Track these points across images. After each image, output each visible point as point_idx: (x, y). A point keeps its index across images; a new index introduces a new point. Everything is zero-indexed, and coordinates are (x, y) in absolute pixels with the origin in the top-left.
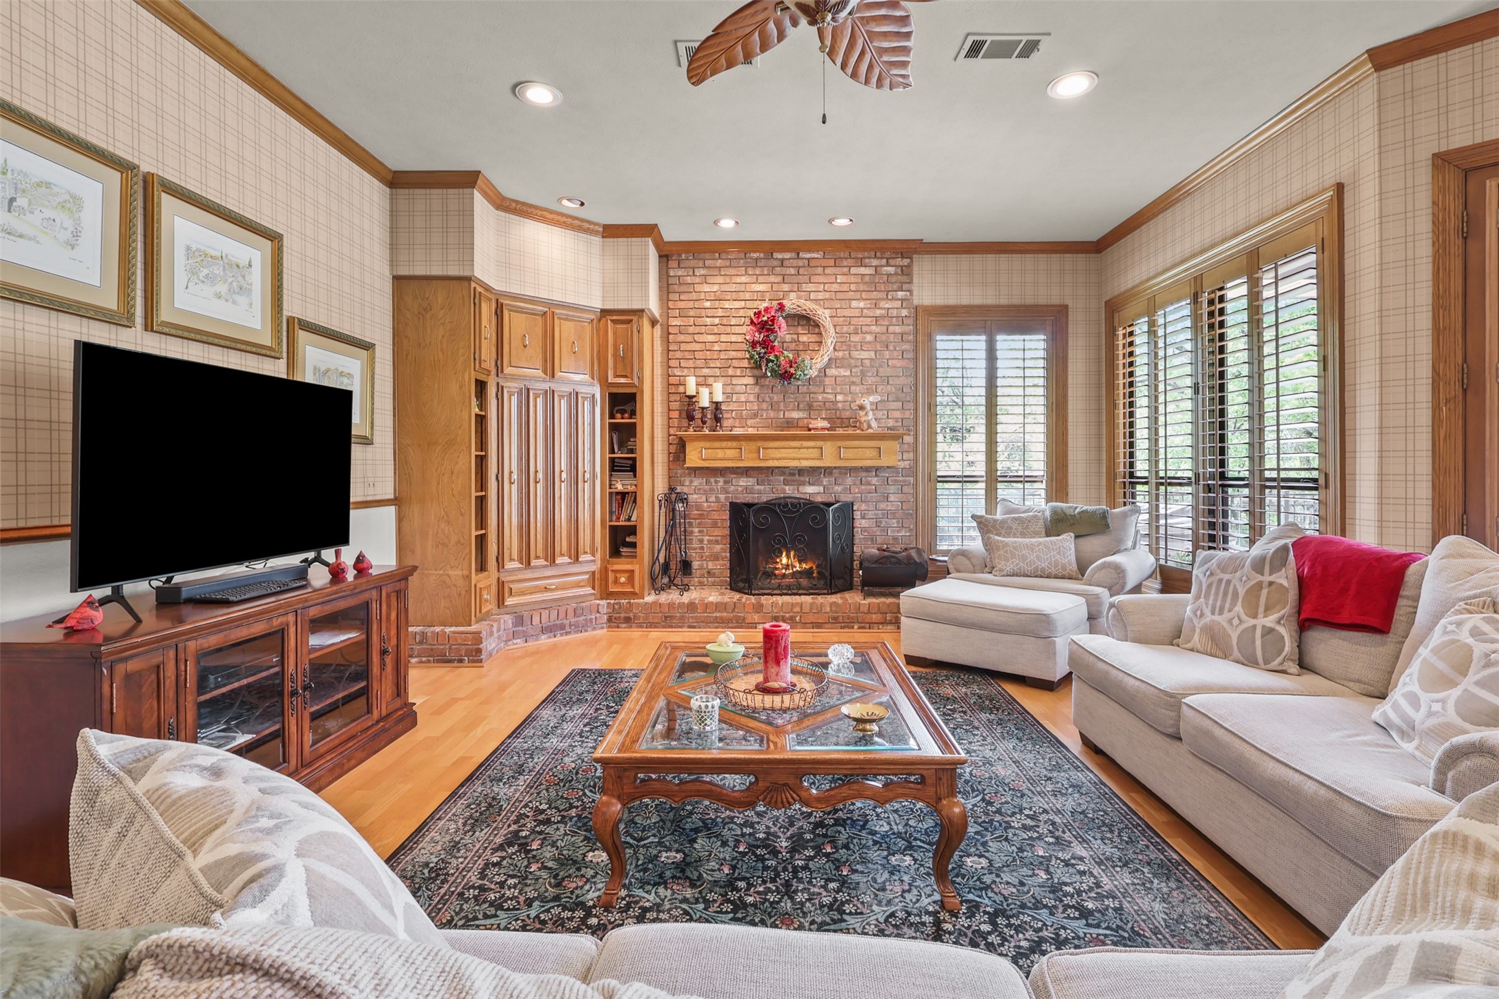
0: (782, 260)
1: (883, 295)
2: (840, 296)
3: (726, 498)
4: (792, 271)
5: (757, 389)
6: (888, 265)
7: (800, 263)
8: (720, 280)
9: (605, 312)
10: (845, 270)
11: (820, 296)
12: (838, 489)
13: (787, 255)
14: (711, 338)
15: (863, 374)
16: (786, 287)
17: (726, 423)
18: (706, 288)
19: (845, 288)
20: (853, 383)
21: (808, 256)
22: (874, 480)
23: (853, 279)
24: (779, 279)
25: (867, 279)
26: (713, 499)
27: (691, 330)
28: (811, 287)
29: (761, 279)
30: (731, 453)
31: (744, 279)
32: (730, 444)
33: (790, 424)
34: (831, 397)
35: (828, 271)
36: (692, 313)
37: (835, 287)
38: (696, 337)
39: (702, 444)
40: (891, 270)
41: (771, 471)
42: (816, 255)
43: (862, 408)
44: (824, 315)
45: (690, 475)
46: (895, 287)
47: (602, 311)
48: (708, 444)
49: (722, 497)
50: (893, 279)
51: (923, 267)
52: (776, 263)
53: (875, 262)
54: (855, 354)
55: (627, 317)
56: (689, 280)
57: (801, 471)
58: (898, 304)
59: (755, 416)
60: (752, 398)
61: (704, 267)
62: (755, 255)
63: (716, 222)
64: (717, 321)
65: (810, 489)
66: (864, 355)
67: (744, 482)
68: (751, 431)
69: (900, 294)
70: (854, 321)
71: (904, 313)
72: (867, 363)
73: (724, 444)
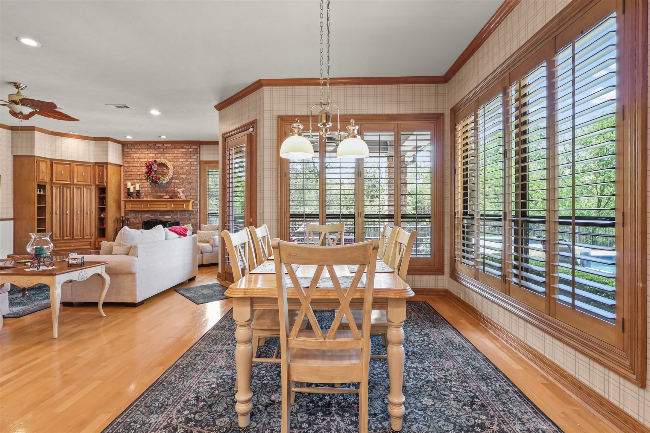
0: (159, 146)
1: (189, 157)
2: (176, 158)
3: (142, 220)
4: (162, 150)
5: (151, 186)
6: (191, 148)
7: (164, 148)
8: (140, 152)
9: (96, 163)
10: (178, 150)
11: (170, 158)
12: (175, 217)
13: (160, 145)
14: (137, 170)
15: (183, 181)
16: (160, 155)
17: (141, 197)
18: (135, 155)
19: (178, 155)
20: (180, 184)
21: (166, 145)
22: (186, 214)
23: (180, 153)
24: (158, 152)
25: (184, 152)
26: (137, 220)
27: (131, 168)
28: (167, 155)
29: (152, 152)
30: (139, 206)
31: (147, 152)
32: (139, 203)
33: (161, 197)
34: (173, 189)
35: (172, 150)
36: (131, 163)
37: (175, 155)
38: (132, 170)
39: (131, 203)
40: (192, 150)
41: (155, 211)
42: (169, 145)
44: (170, 165)
45: (130, 212)
46: (193, 155)
48: (133, 203)
49: (140, 219)
50: (192, 153)
51: (203, 148)
52: (156, 147)
53: (187, 147)
54: (181, 176)
55: (103, 165)
56: (130, 152)
57: (165, 211)
58: (194, 160)
59: (150, 194)
60: (149, 189)
61: (135, 149)
62: (150, 145)
63: (125, 136)
64: (139, 165)
65: (167, 217)
66: (183, 176)
67: (147, 215)
68: (149, 199)
69: (194, 157)
70: (180, 165)
71: (196, 163)
72: (184, 178)
73: (137, 203)
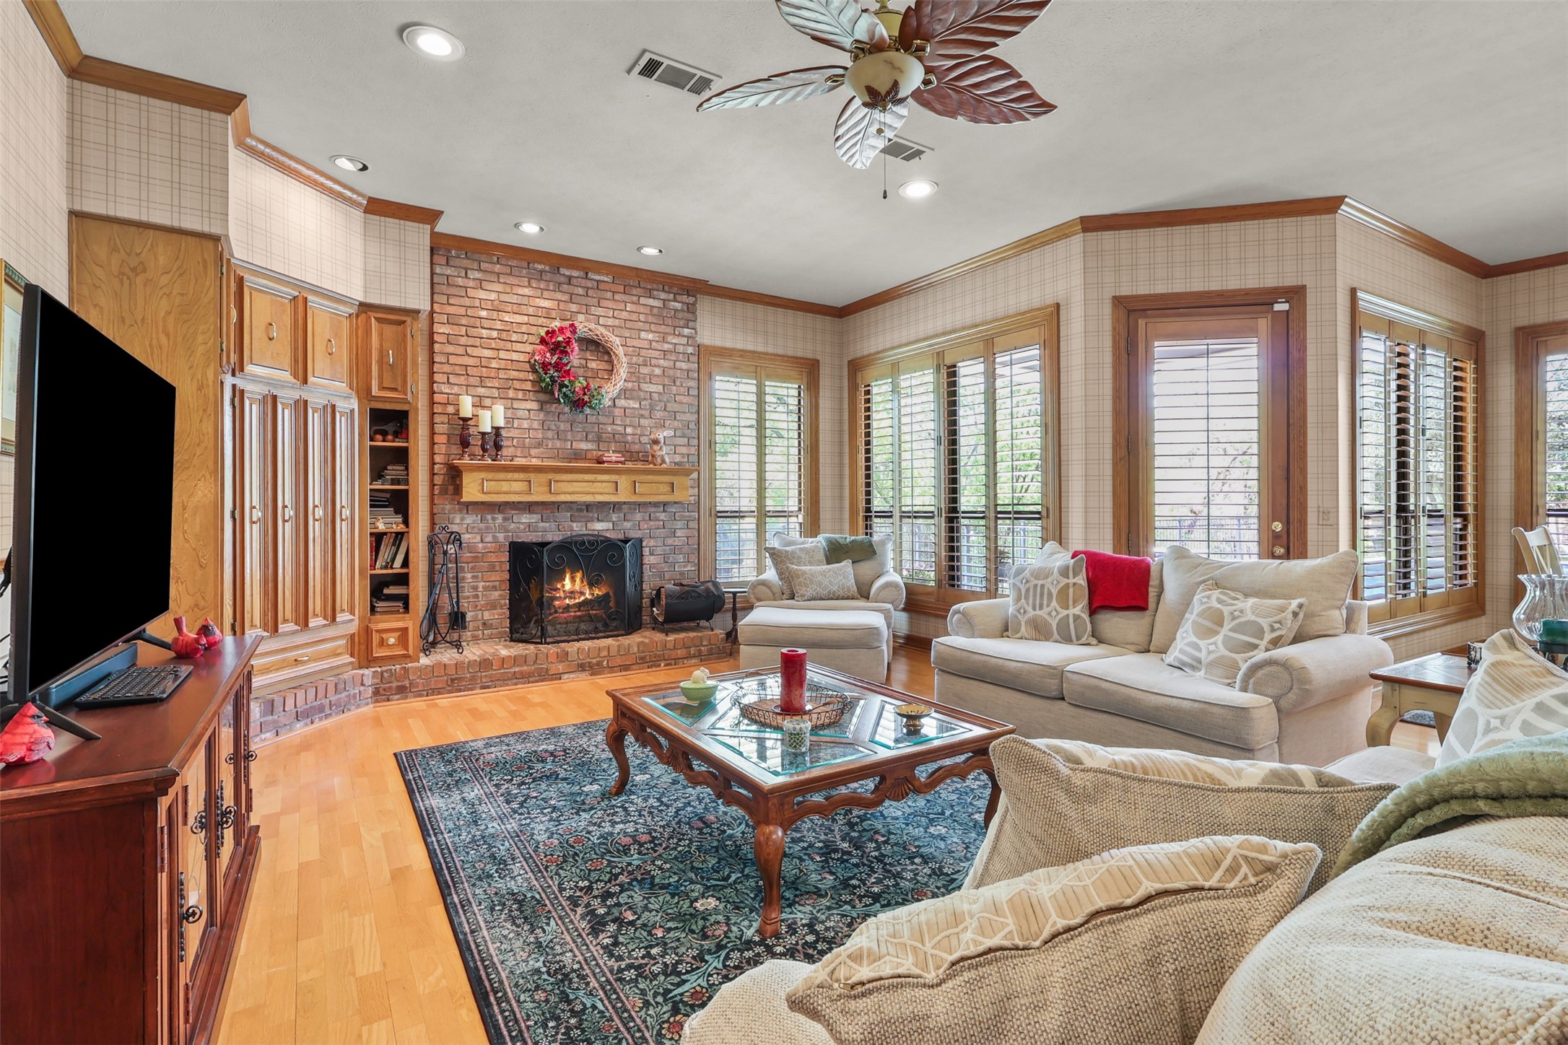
0: (570, 278)
1: (670, 330)
2: (629, 324)
3: (506, 538)
4: (581, 291)
5: (542, 415)
6: (675, 300)
7: (589, 284)
8: (499, 287)
9: (365, 307)
10: (635, 299)
11: (610, 322)
12: (628, 525)
13: (575, 273)
14: (487, 353)
15: (652, 409)
16: (574, 308)
17: (505, 452)
18: (482, 294)
19: (634, 317)
20: (642, 416)
21: (597, 277)
22: (662, 516)
23: (642, 309)
24: (566, 297)
25: (655, 311)
26: (489, 538)
27: (463, 340)
28: (600, 311)
29: (546, 294)
30: (518, 486)
31: (527, 291)
32: (516, 475)
33: (578, 456)
34: (621, 429)
35: (617, 297)
36: (464, 321)
37: (624, 315)
38: (470, 350)
39: (483, 475)
40: (678, 306)
41: (557, 506)
42: (606, 279)
43: (656, 442)
44: (615, 341)
45: (460, 511)
46: (682, 323)
47: (362, 304)
48: (490, 475)
49: (501, 536)
50: (680, 315)
51: (705, 306)
52: (562, 279)
53: (663, 296)
54: (644, 387)
55: (397, 317)
56: (460, 281)
57: (588, 507)
58: (684, 341)
59: (539, 445)
60: (536, 425)
61: (480, 270)
62: (540, 267)
63: (517, 225)
64: (495, 334)
65: (599, 526)
66: (653, 388)
67: (526, 518)
68: (535, 462)
69: (686, 331)
70: (643, 352)
71: (690, 350)
72: (656, 396)
73: (510, 475)
